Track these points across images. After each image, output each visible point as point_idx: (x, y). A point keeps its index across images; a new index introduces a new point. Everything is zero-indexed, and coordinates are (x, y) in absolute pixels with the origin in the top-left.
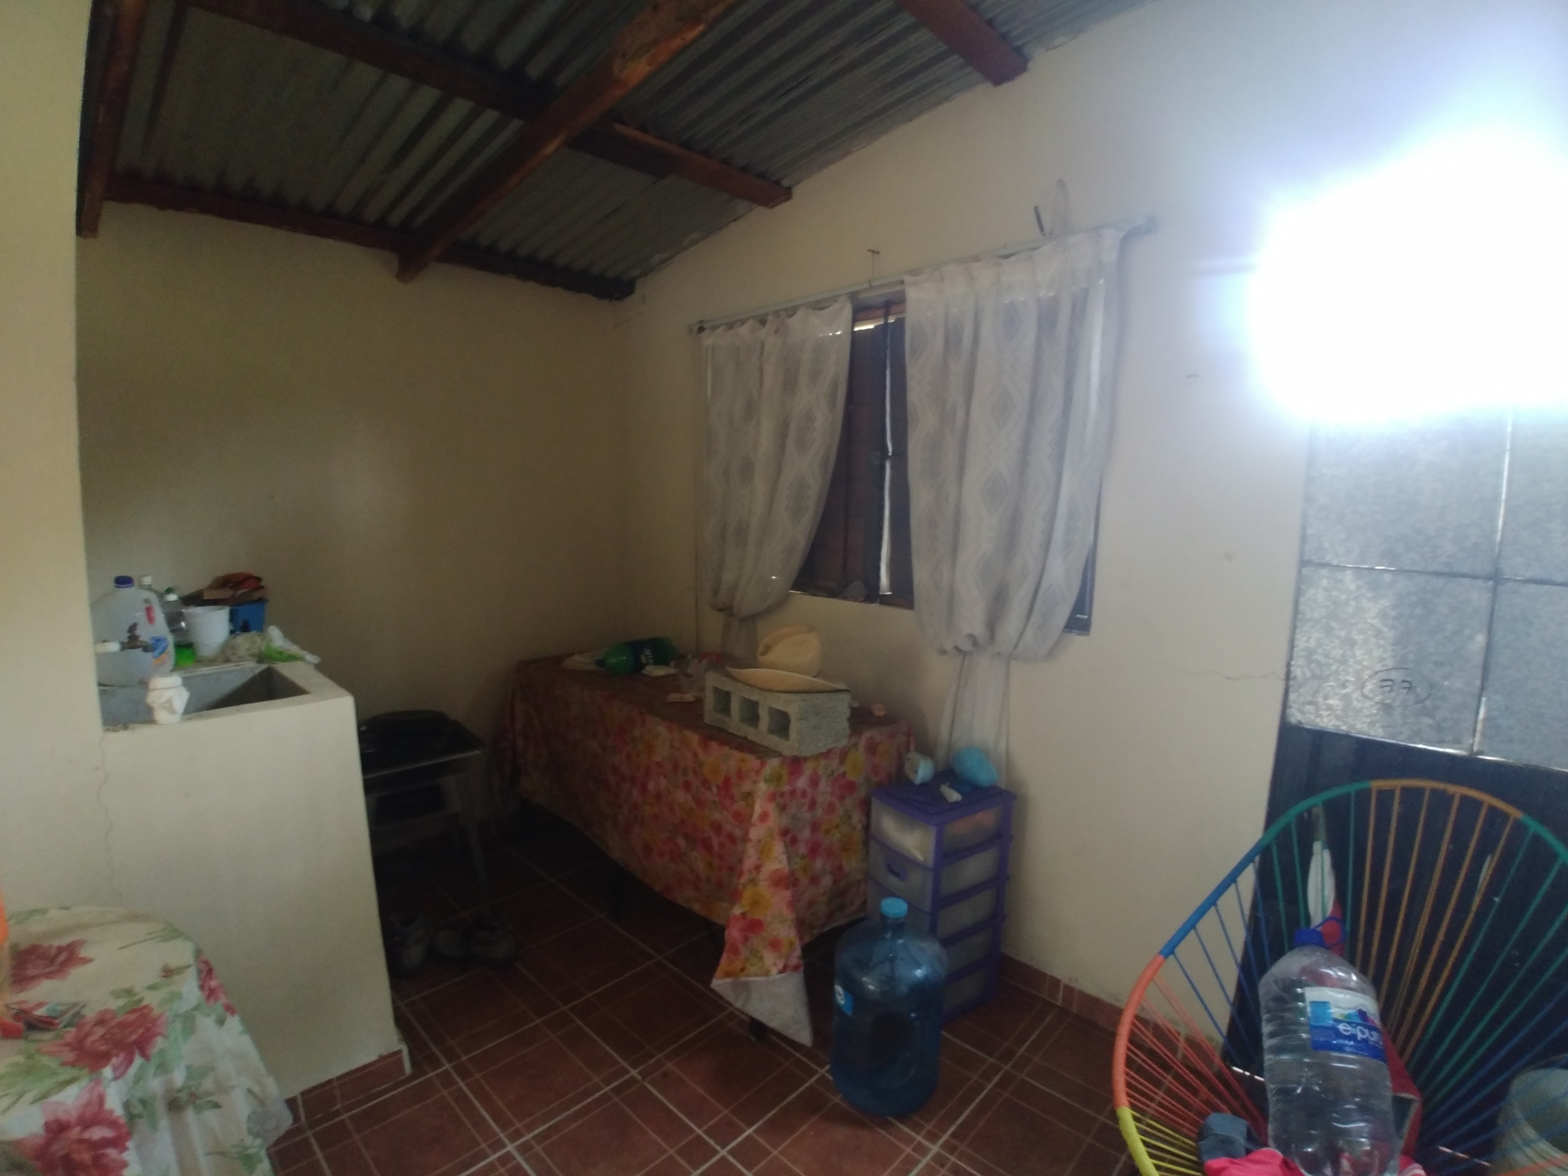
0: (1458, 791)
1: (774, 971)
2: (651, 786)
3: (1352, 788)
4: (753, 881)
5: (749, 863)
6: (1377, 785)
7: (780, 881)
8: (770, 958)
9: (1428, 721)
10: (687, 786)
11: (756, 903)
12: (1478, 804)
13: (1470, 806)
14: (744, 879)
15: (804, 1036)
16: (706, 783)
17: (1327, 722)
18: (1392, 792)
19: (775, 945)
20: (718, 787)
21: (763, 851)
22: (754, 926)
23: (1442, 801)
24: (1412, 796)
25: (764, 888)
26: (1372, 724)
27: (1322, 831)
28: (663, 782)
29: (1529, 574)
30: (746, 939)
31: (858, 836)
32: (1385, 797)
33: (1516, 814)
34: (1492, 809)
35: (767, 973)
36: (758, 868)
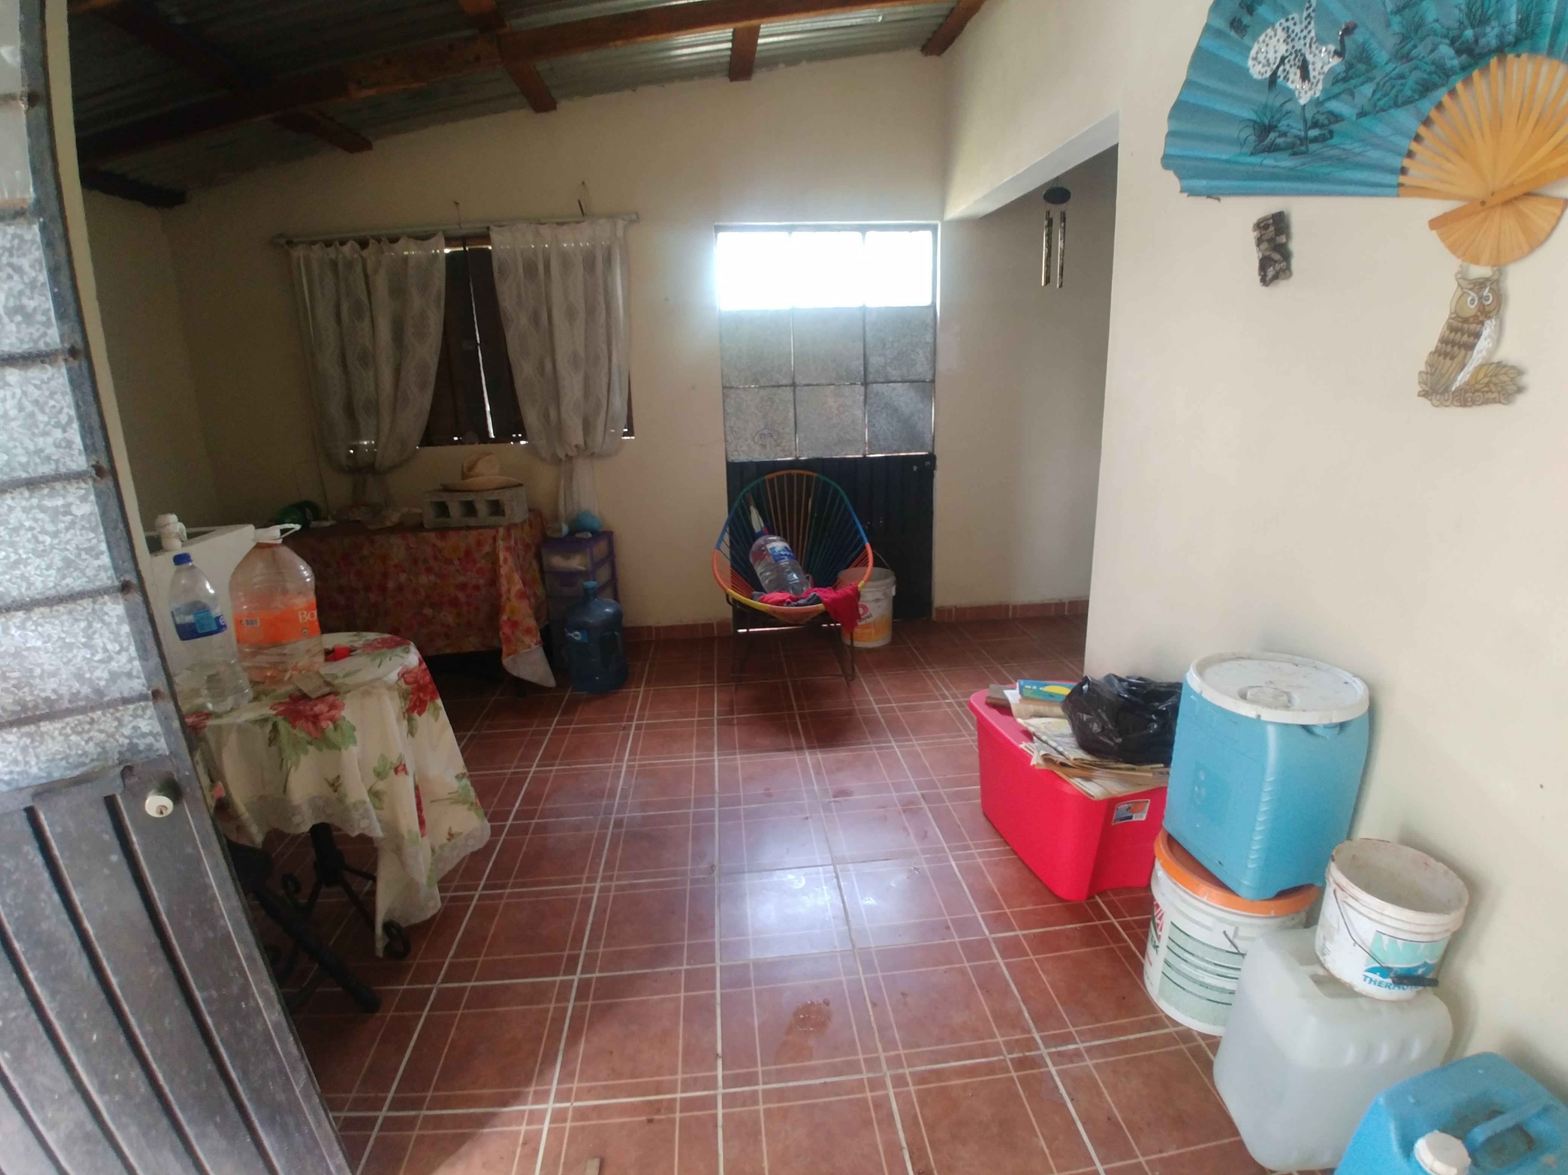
0: (794, 472)
1: (533, 645)
2: (391, 585)
3: (758, 481)
4: (508, 599)
5: (504, 589)
6: (768, 477)
7: (522, 595)
8: (527, 640)
9: (779, 448)
10: (429, 570)
11: (512, 611)
12: (802, 475)
13: (800, 476)
14: (504, 598)
15: (551, 682)
16: (448, 562)
17: (743, 458)
18: (773, 479)
19: (528, 631)
20: (459, 559)
21: (510, 580)
22: (515, 625)
23: (790, 477)
24: (780, 478)
25: (514, 602)
26: (760, 455)
27: (752, 502)
28: (403, 577)
29: (804, 383)
30: (513, 632)
31: (538, 576)
32: (771, 481)
33: (815, 475)
34: (808, 476)
35: (530, 647)
36: (509, 590)
